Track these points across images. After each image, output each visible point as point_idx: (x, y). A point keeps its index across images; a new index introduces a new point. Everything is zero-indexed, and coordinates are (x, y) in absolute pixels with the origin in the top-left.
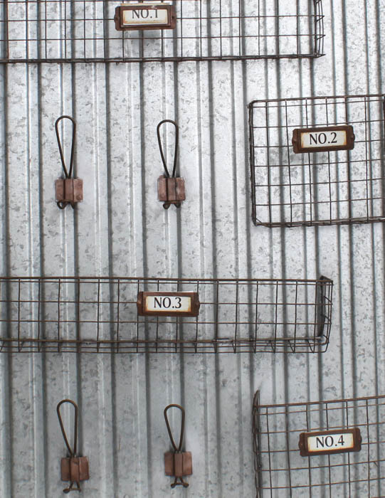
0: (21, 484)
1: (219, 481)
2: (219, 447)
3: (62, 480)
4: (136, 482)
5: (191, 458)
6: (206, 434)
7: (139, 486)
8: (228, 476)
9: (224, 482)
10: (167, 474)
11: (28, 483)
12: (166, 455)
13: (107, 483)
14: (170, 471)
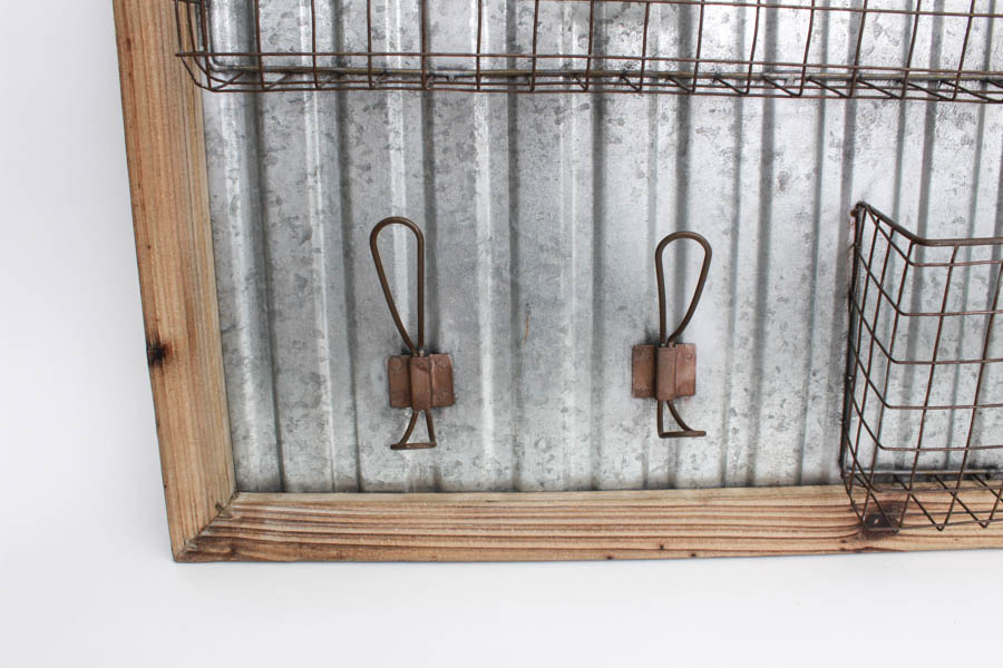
0: (298, 413)
1: (754, 410)
2: (760, 334)
3: (391, 405)
4: (565, 410)
5: (693, 358)
6: (732, 303)
7: (570, 420)
8: (777, 399)
9: (765, 411)
10: (637, 393)
11: (313, 412)
12: (636, 351)
13: (497, 413)
14: (644, 386)
